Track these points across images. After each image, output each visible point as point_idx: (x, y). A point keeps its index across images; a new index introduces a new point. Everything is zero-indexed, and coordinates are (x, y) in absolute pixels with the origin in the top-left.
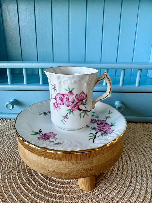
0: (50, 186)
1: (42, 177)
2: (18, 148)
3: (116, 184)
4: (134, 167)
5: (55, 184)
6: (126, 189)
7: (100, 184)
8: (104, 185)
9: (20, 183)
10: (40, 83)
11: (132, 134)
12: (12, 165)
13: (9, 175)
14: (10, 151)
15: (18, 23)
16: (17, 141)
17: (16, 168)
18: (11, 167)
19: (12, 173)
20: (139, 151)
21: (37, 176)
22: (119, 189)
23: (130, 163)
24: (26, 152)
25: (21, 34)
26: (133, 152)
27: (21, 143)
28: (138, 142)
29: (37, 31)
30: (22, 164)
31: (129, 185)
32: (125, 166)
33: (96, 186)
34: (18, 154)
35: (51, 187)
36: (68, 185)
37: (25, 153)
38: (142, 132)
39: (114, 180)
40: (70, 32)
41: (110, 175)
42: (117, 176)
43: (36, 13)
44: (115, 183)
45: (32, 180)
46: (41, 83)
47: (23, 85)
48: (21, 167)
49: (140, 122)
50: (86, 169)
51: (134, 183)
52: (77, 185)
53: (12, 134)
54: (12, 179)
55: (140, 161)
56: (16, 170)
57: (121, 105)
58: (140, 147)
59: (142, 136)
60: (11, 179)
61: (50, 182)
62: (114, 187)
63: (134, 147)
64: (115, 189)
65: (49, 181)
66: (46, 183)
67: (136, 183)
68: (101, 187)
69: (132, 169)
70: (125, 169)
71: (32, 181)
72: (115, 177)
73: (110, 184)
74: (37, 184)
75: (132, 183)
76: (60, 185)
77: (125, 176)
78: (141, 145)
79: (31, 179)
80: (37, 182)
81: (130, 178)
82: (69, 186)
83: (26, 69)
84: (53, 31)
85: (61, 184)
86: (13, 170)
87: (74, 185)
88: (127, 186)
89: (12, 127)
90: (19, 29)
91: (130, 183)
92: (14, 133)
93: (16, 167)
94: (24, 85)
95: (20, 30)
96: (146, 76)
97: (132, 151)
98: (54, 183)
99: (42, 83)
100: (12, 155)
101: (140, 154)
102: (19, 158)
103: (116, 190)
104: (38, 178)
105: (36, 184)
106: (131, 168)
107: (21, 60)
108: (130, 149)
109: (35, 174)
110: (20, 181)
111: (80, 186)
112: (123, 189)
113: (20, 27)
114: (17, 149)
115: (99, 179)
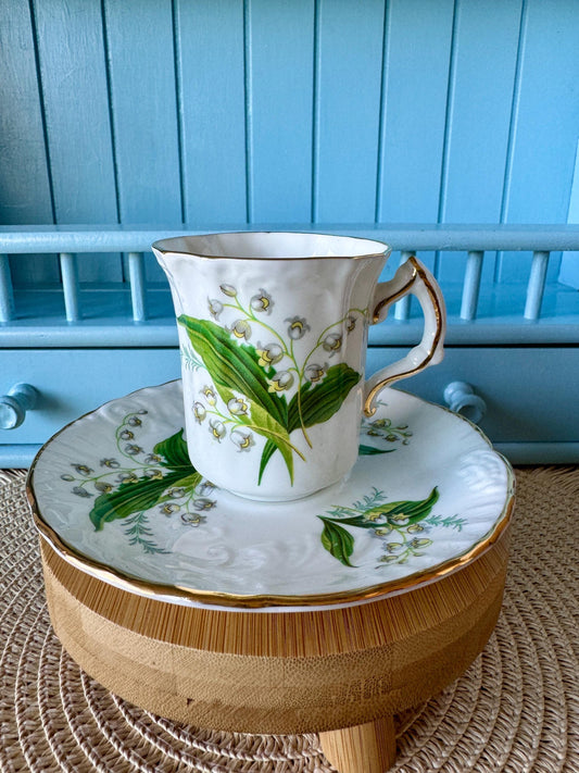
0: (195, 764)
1: (159, 723)
2: (47, 594)
3: (483, 741)
4: (550, 656)
5: (216, 752)
6: (531, 758)
7: (418, 744)
8: (432, 746)
9: (57, 759)
10: (131, 314)
11: (520, 517)
12: (18, 673)
13: (7, 721)
14: (11, 609)
15: (35, 73)
16: (40, 566)
17: (39, 687)
18: (17, 685)
19: (22, 711)
20: (561, 586)
21: (134, 720)
22: (499, 763)
23: (530, 640)
24: (84, 621)
25: (48, 121)
26: (535, 592)
27: (60, 579)
28: (548, 548)
29: (114, 106)
30: (65, 667)
31: (544, 742)
32: (512, 653)
33: (399, 753)
34: (45, 622)
35: (199, 767)
36: (276, 755)
37: (79, 624)
38: (559, 508)
39: (472, 720)
40: (250, 110)
41: (454, 700)
42: (483, 702)
43: (109, 33)
44: (479, 736)
45: (111, 740)
46: (137, 315)
47: (61, 325)
48: (61, 682)
49: (545, 467)
50: (362, 686)
51: (563, 730)
52: (315, 754)
53: (19, 532)
54: (21, 742)
55: (571, 630)
56: (39, 698)
57: (471, 399)
58: (560, 569)
59: (561, 524)
60: (17, 739)
61: (195, 745)
62: (477, 752)
63: (536, 569)
64: (482, 761)
65: (192, 740)
66: (177, 752)
67: (569, 728)
68: (424, 756)
69: (543, 669)
70: (513, 668)
71: (115, 746)
72: (476, 709)
73: (460, 741)
74: (135, 758)
75: (553, 730)
76: (240, 757)
77: (520, 700)
78: (564, 562)
79: (110, 736)
80: (134, 748)
81: (541, 707)
82: (282, 759)
83: (74, 257)
84: (182, 106)
85: (243, 754)
86: (24, 699)
87: (304, 754)
88: (535, 745)
89: (17, 505)
90: (38, 98)
91: (546, 731)
92: (27, 527)
93: (39, 682)
94: (66, 324)
95: (45, 102)
96: (556, 282)
97: (530, 587)
98: (212, 748)
99: (141, 315)
100: (18, 629)
101: (565, 601)
102: (50, 639)
103: (488, 765)
104: (140, 731)
105: (130, 760)
106: (536, 660)
107: (52, 220)
108: (520, 580)
109: (126, 712)
110: (60, 747)
111: (329, 757)
112: (520, 761)
113: (44, 88)
114: (43, 600)
115: (408, 721)
